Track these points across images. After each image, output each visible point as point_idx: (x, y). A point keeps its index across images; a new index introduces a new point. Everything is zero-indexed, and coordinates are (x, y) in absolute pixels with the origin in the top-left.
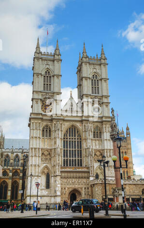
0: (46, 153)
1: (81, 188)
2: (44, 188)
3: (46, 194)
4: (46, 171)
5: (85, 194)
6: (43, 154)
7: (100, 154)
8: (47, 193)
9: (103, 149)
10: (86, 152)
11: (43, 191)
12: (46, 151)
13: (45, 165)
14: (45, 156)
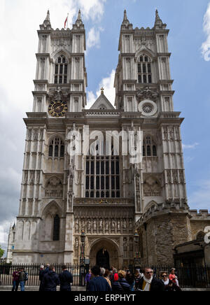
0: (55, 182)
1: (117, 238)
2: (49, 239)
3: (51, 250)
4: (53, 211)
5: (125, 250)
6: (49, 183)
7: (154, 181)
8: (53, 247)
9: (161, 171)
10: (127, 176)
11: (47, 244)
12: (55, 179)
13: (51, 200)
14: (53, 186)
